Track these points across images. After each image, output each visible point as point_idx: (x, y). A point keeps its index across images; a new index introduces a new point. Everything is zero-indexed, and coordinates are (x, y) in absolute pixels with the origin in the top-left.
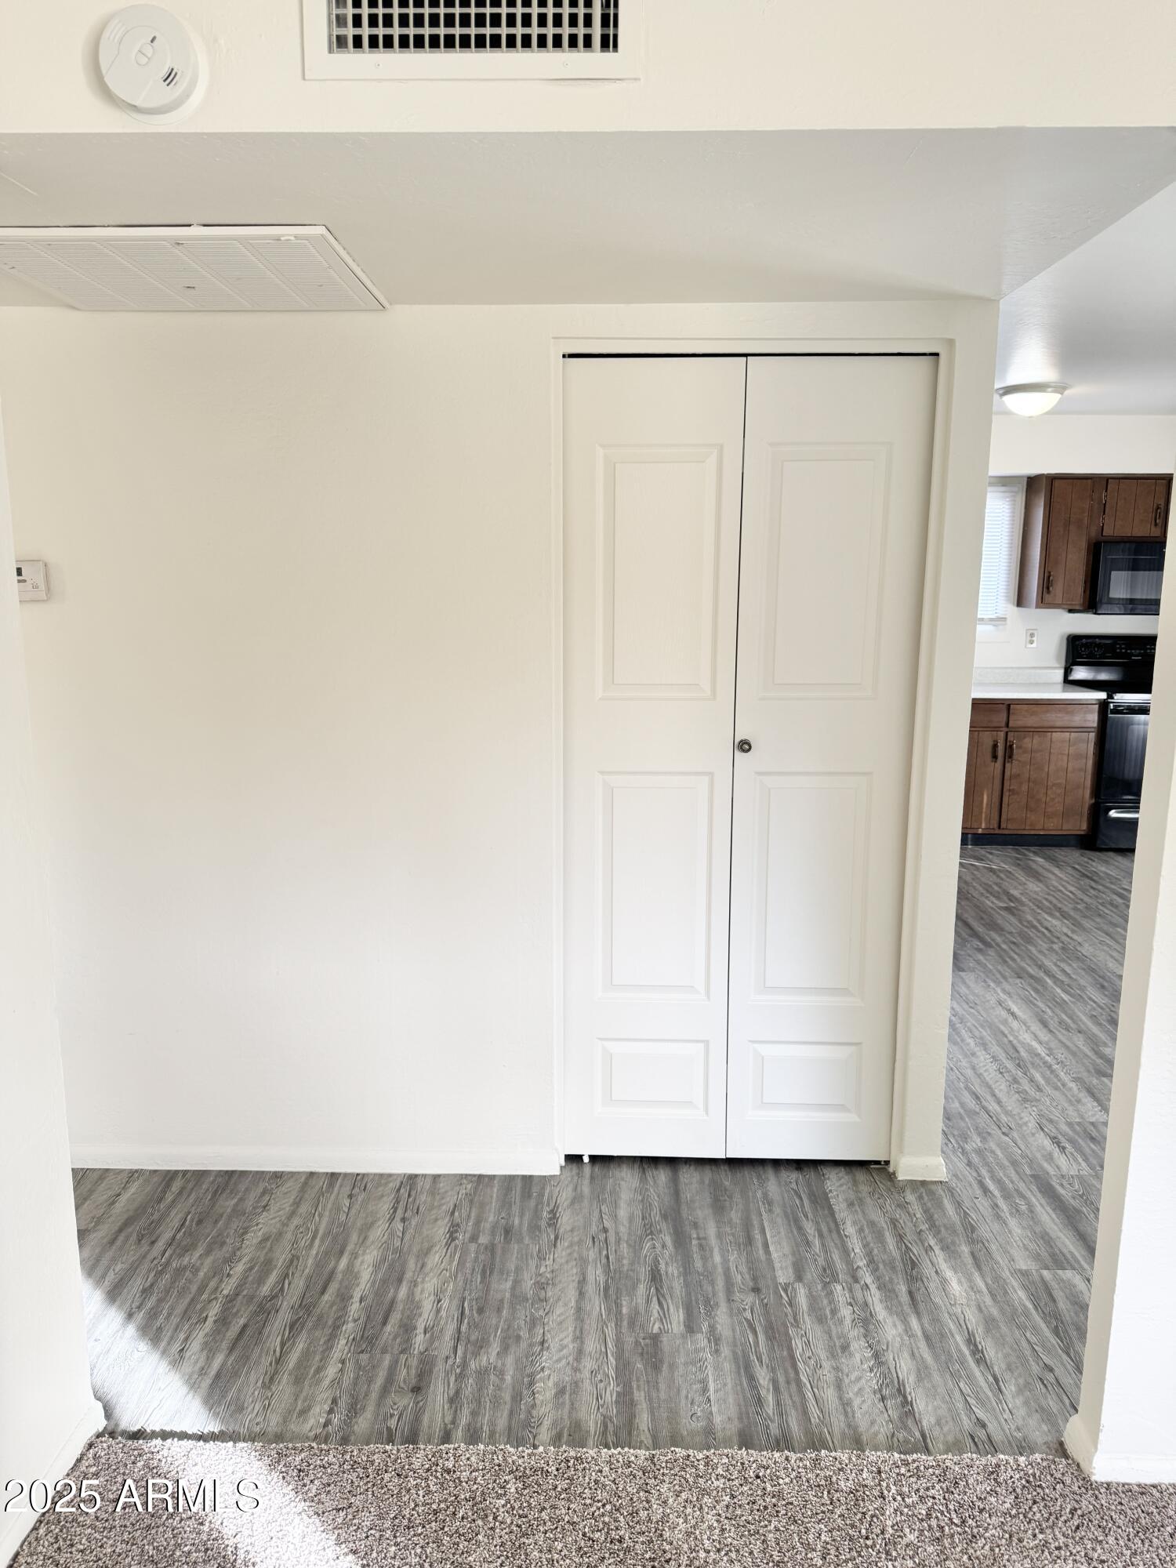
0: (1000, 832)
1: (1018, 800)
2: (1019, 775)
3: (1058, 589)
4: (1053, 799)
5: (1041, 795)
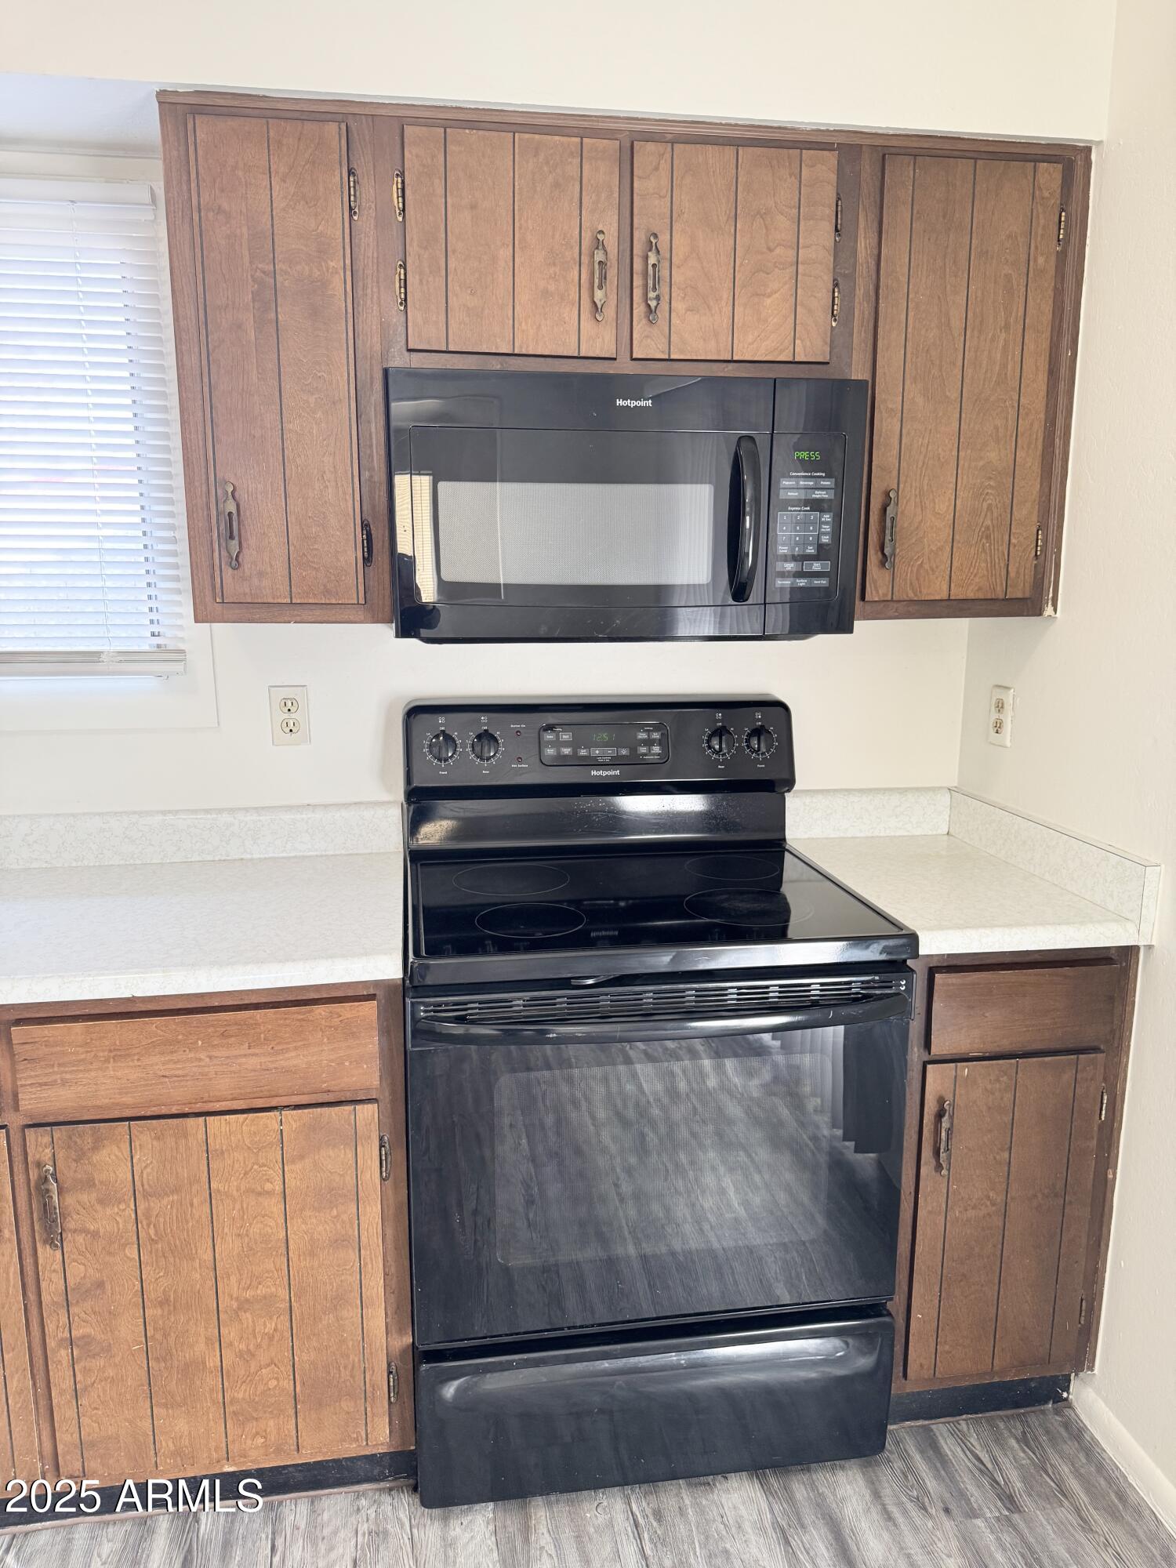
3: (266, 546)
5: (201, 1347)
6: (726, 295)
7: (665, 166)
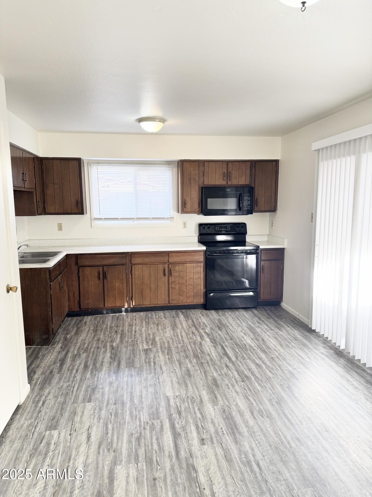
0: (170, 305)
1: (175, 291)
2: (175, 281)
3: (188, 206)
4: (189, 290)
5: (184, 289)
6: (238, 177)
7: (231, 165)
